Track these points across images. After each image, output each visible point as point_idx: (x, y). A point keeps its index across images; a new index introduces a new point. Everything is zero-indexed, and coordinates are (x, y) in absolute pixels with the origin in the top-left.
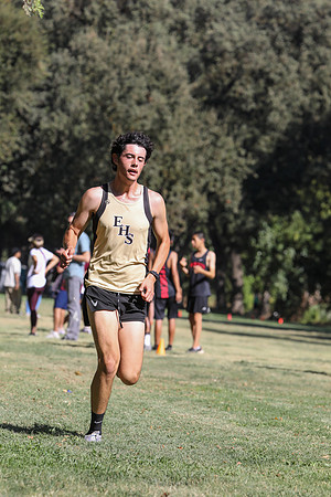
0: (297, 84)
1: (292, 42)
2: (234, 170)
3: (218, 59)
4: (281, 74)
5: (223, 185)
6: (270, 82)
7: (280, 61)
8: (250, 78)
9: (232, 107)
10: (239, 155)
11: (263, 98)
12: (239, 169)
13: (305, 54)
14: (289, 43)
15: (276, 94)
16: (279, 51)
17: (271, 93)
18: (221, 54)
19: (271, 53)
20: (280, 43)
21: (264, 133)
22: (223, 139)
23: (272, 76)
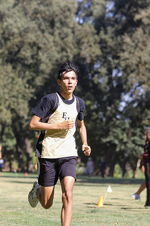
0: (54, 48)
1: (49, 26)
2: (24, 96)
3: (11, 38)
4: (45, 44)
5: (18, 104)
6: (39, 48)
7: (44, 37)
8: (29, 47)
9: (20, 62)
10: (25, 87)
11: (36, 57)
12: (26, 95)
13: (57, 32)
14: (48, 27)
15: (43, 54)
16: (43, 31)
17: (40, 54)
18: (13, 35)
19: (39, 33)
20: (43, 27)
21: (38, 75)
22: (16, 79)
23: (40, 45)
